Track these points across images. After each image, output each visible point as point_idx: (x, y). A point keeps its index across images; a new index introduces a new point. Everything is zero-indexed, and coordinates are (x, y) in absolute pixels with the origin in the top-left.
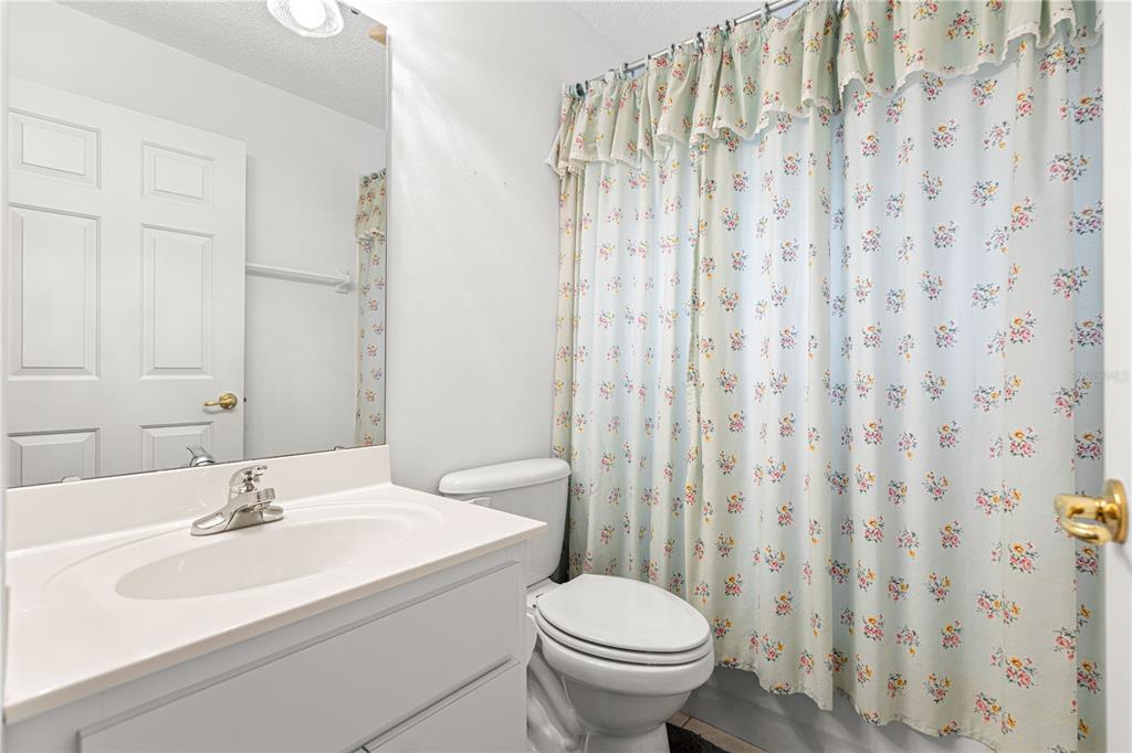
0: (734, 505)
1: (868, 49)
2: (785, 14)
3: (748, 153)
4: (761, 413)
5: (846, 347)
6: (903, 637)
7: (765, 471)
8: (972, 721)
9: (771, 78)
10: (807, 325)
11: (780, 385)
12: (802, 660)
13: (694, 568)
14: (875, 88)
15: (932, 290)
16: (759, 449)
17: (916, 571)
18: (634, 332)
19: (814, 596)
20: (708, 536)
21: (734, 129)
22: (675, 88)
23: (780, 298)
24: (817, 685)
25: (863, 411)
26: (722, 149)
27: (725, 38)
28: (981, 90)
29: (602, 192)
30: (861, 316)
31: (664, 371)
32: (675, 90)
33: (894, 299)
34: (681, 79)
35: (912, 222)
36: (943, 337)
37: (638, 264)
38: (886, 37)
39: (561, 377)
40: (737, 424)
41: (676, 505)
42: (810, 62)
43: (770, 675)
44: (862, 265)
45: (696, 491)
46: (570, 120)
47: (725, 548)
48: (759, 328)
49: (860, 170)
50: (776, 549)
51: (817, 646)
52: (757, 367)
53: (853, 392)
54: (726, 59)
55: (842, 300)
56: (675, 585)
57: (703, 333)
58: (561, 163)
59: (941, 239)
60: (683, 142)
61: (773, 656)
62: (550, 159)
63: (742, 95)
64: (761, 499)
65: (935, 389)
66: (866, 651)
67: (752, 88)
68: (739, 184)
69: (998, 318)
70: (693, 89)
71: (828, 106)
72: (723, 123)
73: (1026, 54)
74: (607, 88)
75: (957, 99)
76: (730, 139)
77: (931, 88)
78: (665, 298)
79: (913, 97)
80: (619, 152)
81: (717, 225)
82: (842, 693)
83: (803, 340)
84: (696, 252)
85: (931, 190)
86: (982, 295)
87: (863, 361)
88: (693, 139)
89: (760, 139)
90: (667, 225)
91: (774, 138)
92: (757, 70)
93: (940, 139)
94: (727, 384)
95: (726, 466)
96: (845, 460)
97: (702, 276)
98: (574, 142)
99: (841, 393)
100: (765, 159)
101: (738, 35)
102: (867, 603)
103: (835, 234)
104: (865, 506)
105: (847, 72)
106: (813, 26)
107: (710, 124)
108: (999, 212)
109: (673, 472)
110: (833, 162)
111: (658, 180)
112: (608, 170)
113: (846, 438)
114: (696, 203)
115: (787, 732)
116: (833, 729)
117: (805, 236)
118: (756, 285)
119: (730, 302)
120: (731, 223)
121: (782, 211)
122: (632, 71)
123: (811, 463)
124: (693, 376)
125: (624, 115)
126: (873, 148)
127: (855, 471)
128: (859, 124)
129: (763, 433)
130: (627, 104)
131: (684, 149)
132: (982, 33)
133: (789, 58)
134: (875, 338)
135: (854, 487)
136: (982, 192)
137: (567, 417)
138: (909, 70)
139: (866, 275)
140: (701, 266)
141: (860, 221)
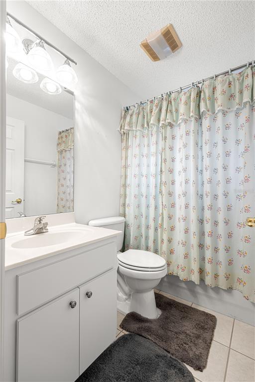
0: (172, 229)
1: (208, 102)
2: (186, 90)
3: (176, 129)
4: (180, 202)
5: (203, 184)
6: (218, 263)
7: (181, 219)
8: (237, 285)
9: (182, 108)
10: (192, 178)
11: (185, 194)
12: (191, 271)
13: (161, 246)
14: (210, 113)
15: (225, 168)
16: (179, 213)
17: (221, 245)
18: (144, 180)
19: (194, 253)
20: (165, 238)
21: (172, 122)
22: (155, 110)
23: (185, 170)
24: (195, 278)
25: (207, 201)
26: (169, 128)
27: (169, 96)
28: (237, 115)
29: (134, 139)
30: (207, 175)
31: (152, 191)
32: (155, 111)
33: (215, 171)
34: (157, 107)
35: (220, 150)
36: (228, 181)
37: (145, 159)
38: (213, 100)
39: (122, 193)
40: (173, 206)
41: (156, 229)
42: (193, 105)
43: (182, 276)
44: (207, 161)
45: (162, 225)
46: (125, 118)
47: (170, 241)
48: (179, 179)
49: (206, 135)
50: (184, 240)
51: (195, 267)
52: (178, 189)
53: (205, 196)
54: (170, 102)
55: (202, 171)
56: (156, 252)
57: (164, 180)
58: (122, 130)
59: (227, 154)
60: (157, 125)
61: (183, 270)
62: (119, 129)
63: (174, 113)
64: (180, 226)
65: (226, 195)
66: (208, 267)
67: (177, 111)
68: (173, 138)
69: (241, 176)
70: (160, 110)
71: (198, 117)
72: (169, 121)
73: (248, 106)
74: (136, 109)
75: (231, 117)
76: (171, 125)
77: (224, 114)
78: (153, 170)
79: (220, 115)
80: (139, 128)
81: (167, 149)
82: (202, 280)
83: (191, 182)
84: (162, 157)
85: (225, 141)
86: (238, 170)
87: (207, 188)
88: (160, 125)
89: (179, 125)
90: (153, 149)
91: (183, 125)
92: (178, 106)
93: (227, 127)
94: (170, 194)
95: (170, 218)
96: (203, 215)
97: (163, 164)
98: (126, 124)
99: (201, 197)
100: (180, 131)
101: (173, 96)
102: (208, 254)
103: (200, 152)
104: (208, 228)
105: (202, 109)
106: (193, 95)
107: (165, 121)
108: (242, 148)
109: (155, 220)
110: (199, 133)
111: (150, 136)
112: (136, 133)
113: (203, 209)
114: (161, 143)
115: (187, 292)
116: (199, 290)
117: (192, 153)
118: (178, 166)
119: (171, 171)
120: (171, 149)
121: (185, 146)
122: (143, 104)
123: (193, 216)
124: (161, 192)
125: (141, 117)
126: (209, 129)
127: (205, 218)
128: (206, 122)
129: (180, 208)
130: (141, 113)
131: (158, 127)
132: (237, 100)
133: (187, 103)
134: (210, 181)
135: (205, 222)
136: (238, 142)
137: (124, 205)
138: (218, 109)
139: (208, 164)
140: (163, 161)
141: (206, 149)
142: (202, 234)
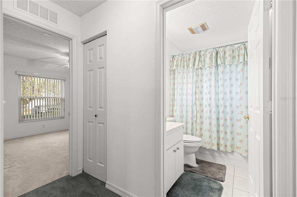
0: (202, 123)
1: (222, 59)
2: (210, 51)
3: (204, 70)
4: (206, 109)
5: (219, 100)
6: (227, 140)
7: (207, 118)
8: (236, 150)
9: (208, 61)
10: (213, 97)
11: (209, 105)
12: (213, 144)
13: (196, 133)
14: (223, 65)
15: (231, 92)
16: (206, 115)
17: (228, 131)
18: (185, 97)
19: (215, 135)
20: (198, 128)
23: (209, 93)
24: (215, 148)
25: (221, 109)
26: (200, 70)
27: (200, 53)
28: (237, 66)
29: (179, 74)
30: (221, 96)
31: (190, 103)
32: (192, 60)
33: (226, 93)
34: (193, 58)
35: (228, 83)
36: (232, 99)
37: (185, 86)
38: (224, 58)
39: (171, 103)
40: (202, 111)
41: (192, 124)
42: (214, 60)
43: (208, 147)
44: (221, 89)
45: (196, 121)
46: (173, 61)
47: (201, 129)
48: (206, 97)
49: (221, 76)
50: (209, 129)
51: (215, 142)
52: (205, 102)
53: (220, 106)
54: (200, 56)
55: (218, 93)
56: (192, 135)
57: (197, 98)
58: (171, 69)
59: (232, 86)
60: (193, 67)
61: (209, 144)
63: (203, 62)
64: (206, 122)
65: (231, 106)
66: (222, 142)
67: (204, 61)
68: (202, 75)
69: (239, 97)
70: (195, 60)
71: (216, 66)
72: (200, 66)
73: (242, 63)
74: (180, 58)
75: (234, 67)
76: (201, 68)
77: (230, 65)
78: (190, 92)
79: (228, 66)
81: (199, 81)
82: (218, 149)
83: (213, 99)
84: (196, 85)
85: (230, 79)
86: (237, 93)
87: (221, 102)
88: (195, 68)
89: (206, 69)
90: (190, 80)
91: (208, 69)
92: (205, 58)
93: (231, 72)
94: (201, 105)
95: (201, 117)
96: (219, 116)
97: (197, 89)
98: (174, 66)
99: (218, 106)
100: (206, 72)
101: (202, 53)
102: (222, 135)
103: (217, 83)
104: (221, 122)
105: (219, 62)
106: (214, 55)
107: (198, 67)
108: (239, 83)
109: (192, 119)
110: (217, 74)
111: (188, 73)
112: (180, 71)
113: (219, 113)
114: (195, 78)
115: (210, 156)
116: (216, 154)
117: (213, 84)
118: (205, 90)
119: (201, 93)
120: (201, 81)
121: (210, 80)
122: (183, 55)
123: (214, 116)
124: (195, 104)
125: (182, 62)
126: (223, 72)
128: (221, 69)
129: (207, 112)
130: (183, 60)
131: (193, 69)
132: (237, 59)
133: (211, 58)
134: (223, 99)
135: (220, 119)
136: (237, 80)
137: (172, 111)
138: (228, 63)
141: (221, 83)
142: (218, 125)
